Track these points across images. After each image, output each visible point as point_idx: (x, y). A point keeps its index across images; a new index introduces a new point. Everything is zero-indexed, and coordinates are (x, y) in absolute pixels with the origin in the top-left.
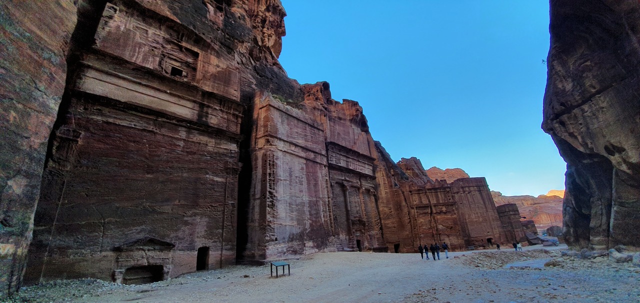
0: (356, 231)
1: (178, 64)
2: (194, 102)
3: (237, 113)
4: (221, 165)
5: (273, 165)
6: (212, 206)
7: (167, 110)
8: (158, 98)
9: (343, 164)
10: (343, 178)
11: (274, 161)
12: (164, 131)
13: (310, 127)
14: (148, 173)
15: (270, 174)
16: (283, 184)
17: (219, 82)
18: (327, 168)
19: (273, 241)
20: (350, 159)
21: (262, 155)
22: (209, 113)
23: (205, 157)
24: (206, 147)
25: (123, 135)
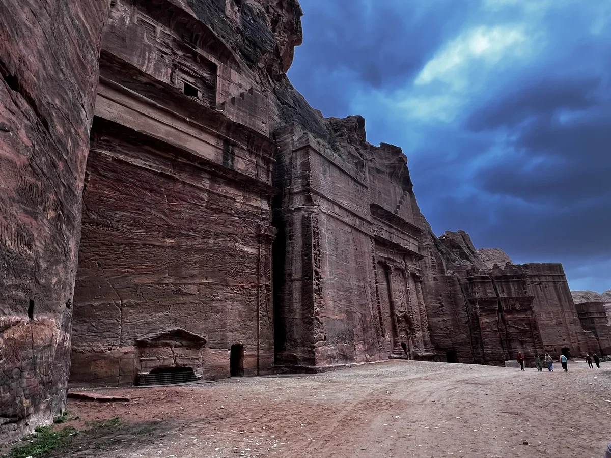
0: (401, 330)
1: (191, 80)
2: (218, 137)
3: (267, 155)
4: (252, 231)
5: (318, 233)
6: (243, 288)
7: (187, 146)
8: (175, 128)
9: (385, 235)
10: (386, 256)
11: (317, 228)
12: (184, 177)
13: (353, 182)
14: (169, 237)
15: (314, 245)
16: (329, 261)
17: (244, 110)
18: (373, 240)
19: (322, 340)
20: (394, 230)
21: (300, 219)
22: (236, 154)
23: (233, 217)
24: (233, 203)
25: (137, 179)
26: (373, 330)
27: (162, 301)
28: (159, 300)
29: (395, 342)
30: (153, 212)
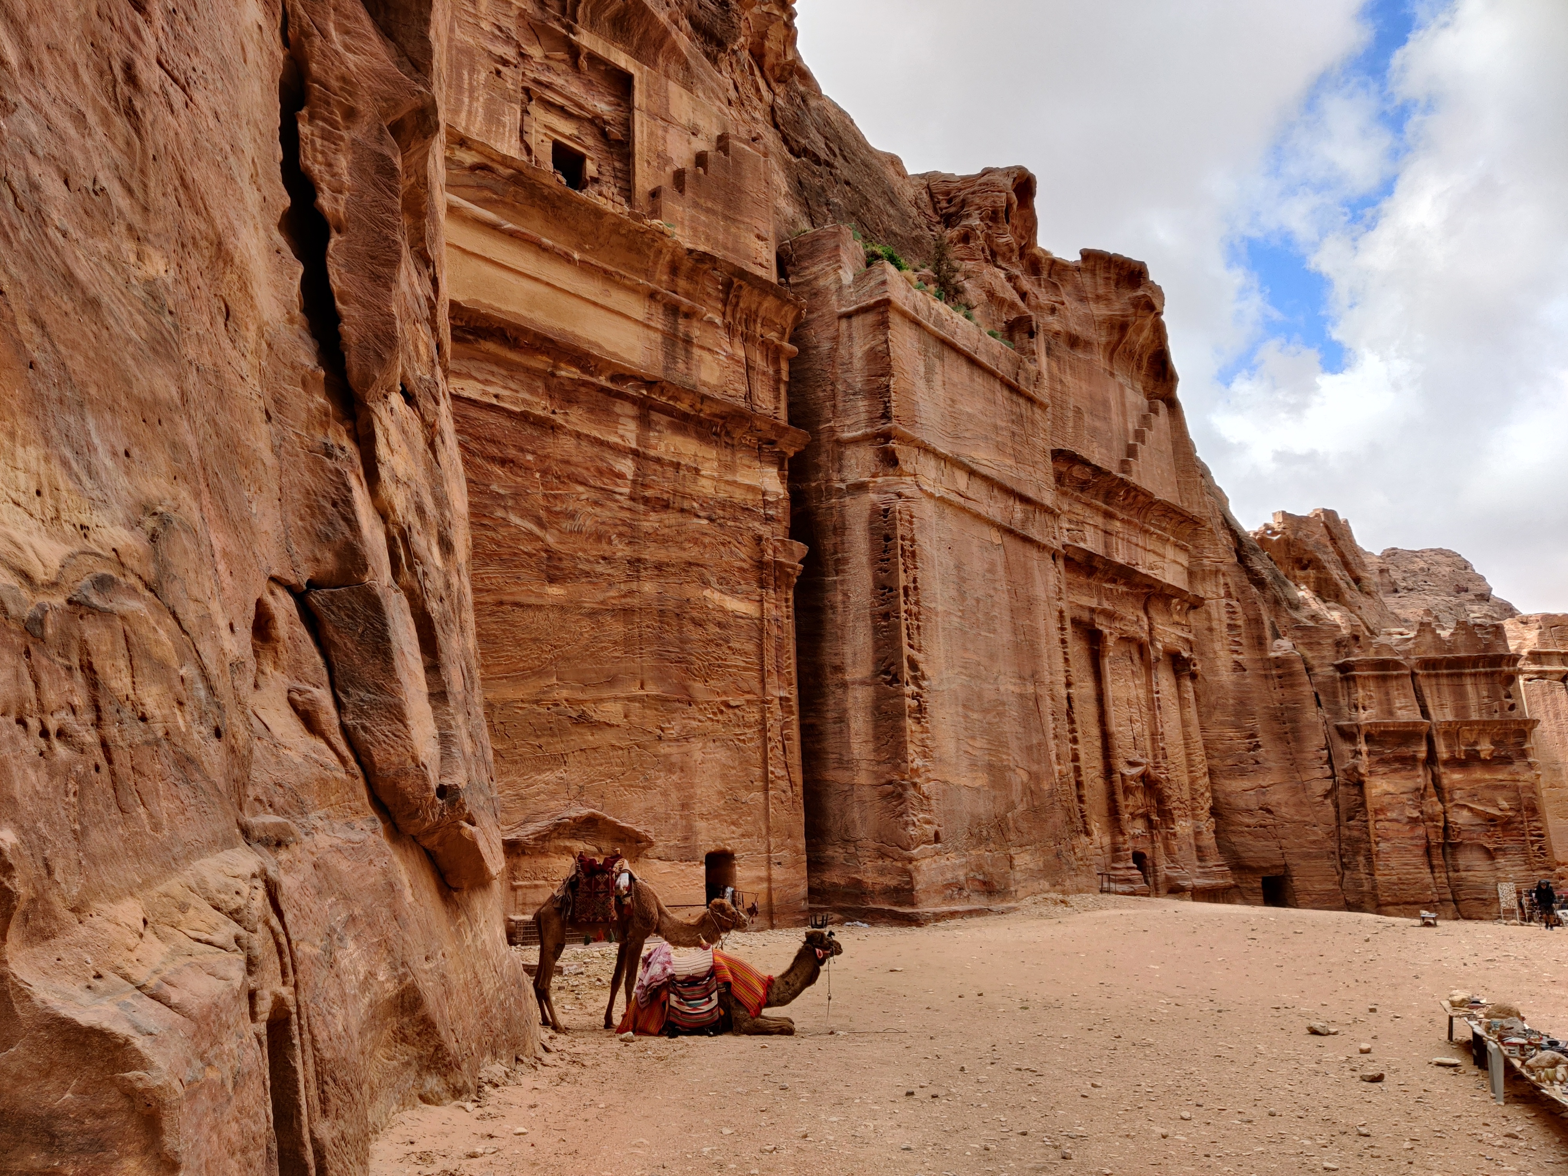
0: (1134, 816)
1: (566, 128)
2: (652, 296)
3: (773, 336)
4: (744, 553)
5: (913, 554)
6: (728, 706)
7: (579, 331)
8: (548, 284)
9: (1092, 543)
10: (1094, 603)
11: (913, 540)
12: (577, 418)
13: (1006, 393)
14: (552, 580)
15: (906, 589)
16: (944, 629)
17: (709, 204)
18: (1061, 563)
19: (928, 842)
20: (1118, 524)
21: (866, 514)
22: (695, 341)
23: (696, 520)
24: (695, 482)
25: (470, 435)
26: (1059, 816)
27: (549, 744)
28: (542, 741)
29: (1115, 849)
30: (515, 519)
